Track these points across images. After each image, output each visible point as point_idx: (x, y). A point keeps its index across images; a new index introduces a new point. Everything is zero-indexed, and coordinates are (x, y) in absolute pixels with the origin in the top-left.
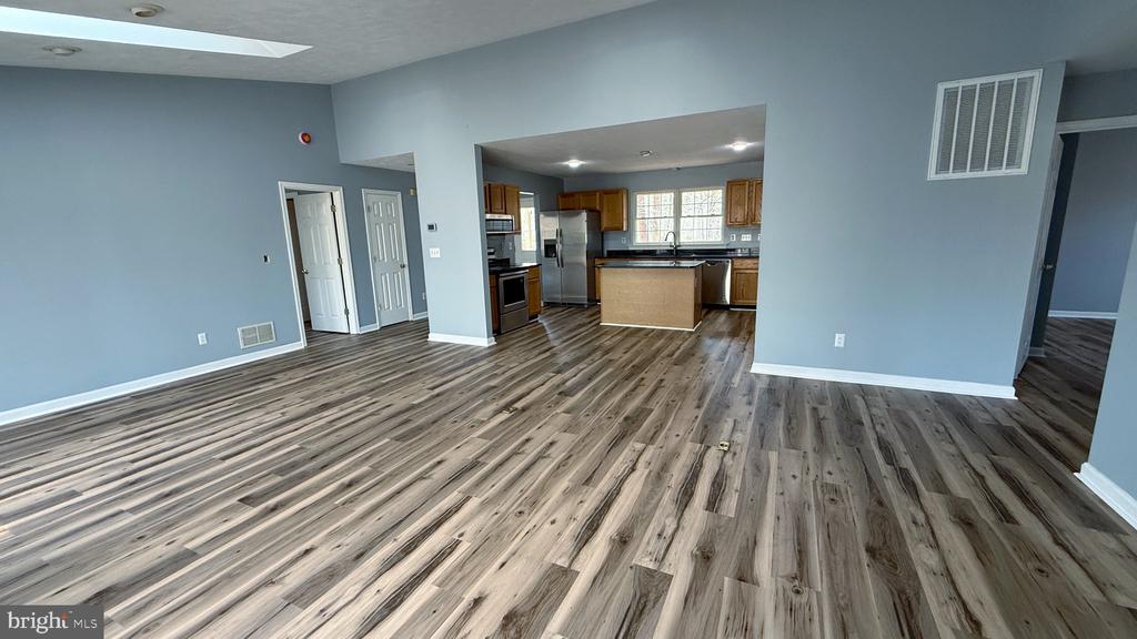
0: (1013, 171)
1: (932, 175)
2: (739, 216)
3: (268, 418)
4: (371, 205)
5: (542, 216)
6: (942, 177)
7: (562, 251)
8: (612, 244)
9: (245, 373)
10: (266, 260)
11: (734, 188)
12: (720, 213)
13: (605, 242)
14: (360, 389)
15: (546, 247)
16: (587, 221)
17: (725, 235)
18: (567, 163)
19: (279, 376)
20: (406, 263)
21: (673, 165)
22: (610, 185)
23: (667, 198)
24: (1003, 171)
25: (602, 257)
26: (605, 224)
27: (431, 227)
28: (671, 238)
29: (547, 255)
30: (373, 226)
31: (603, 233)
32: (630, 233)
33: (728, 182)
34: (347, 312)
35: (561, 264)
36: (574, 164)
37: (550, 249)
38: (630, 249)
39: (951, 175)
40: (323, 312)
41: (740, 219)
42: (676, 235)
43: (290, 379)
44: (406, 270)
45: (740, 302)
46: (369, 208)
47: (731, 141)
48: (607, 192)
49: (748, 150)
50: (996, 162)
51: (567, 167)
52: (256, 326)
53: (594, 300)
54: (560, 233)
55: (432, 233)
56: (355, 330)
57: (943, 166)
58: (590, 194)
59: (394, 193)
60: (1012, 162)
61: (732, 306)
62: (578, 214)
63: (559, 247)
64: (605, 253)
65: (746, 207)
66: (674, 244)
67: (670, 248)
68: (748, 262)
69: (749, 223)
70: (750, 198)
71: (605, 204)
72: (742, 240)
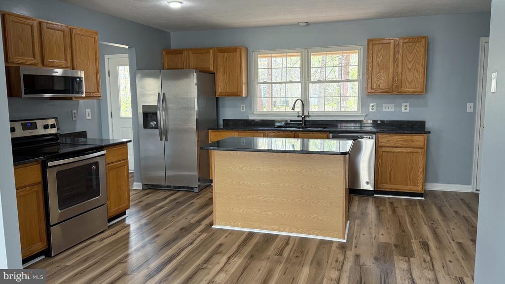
2: (382, 81)
5: (139, 76)
7: (165, 121)
8: (229, 112)
11: (376, 48)
12: (356, 78)
13: (221, 110)
15: (145, 115)
16: (197, 84)
17: (363, 103)
22: (226, 41)
23: (294, 61)
25: (216, 128)
26: (220, 88)
28: (299, 108)
29: (146, 125)
31: (217, 99)
32: (249, 99)
33: (369, 41)
35: (164, 135)
37: (149, 116)
38: (251, 118)
41: (383, 85)
42: (305, 103)
45: (387, 187)
48: (222, 50)
53: (206, 182)
54: (162, 98)
58: (201, 51)
61: (375, 191)
62: (187, 76)
63: (161, 115)
64: (221, 122)
65: (391, 70)
66: (301, 114)
67: (297, 118)
68: (396, 139)
69: (394, 91)
70: (395, 60)
71: (220, 63)
72: (384, 110)
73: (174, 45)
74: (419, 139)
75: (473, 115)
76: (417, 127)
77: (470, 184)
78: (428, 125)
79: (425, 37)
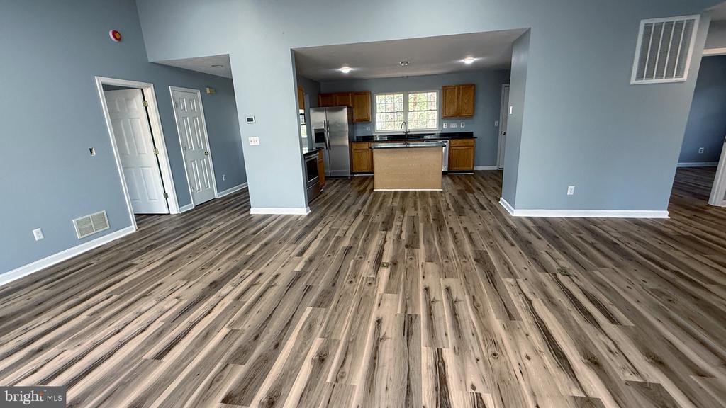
0: (679, 79)
1: (633, 81)
2: (452, 111)
3: (165, 305)
4: (177, 101)
5: (311, 111)
6: (640, 82)
7: (329, 137)
8: (360, 132)
9: (95, 262)
10: (91, 152)
11: (447, 91)
12: (435, 108)
13: (356, 130)
14: (233, 264)
15: (316, 134)
16: (348, 115)
17: (440, 124)
18: (340, 70)
19: (136, 261)
20: (209, 150)
21: (405, 74)
23: (399, 97)
24: (674, 79)
27: (250, 120)
28: (403, 127)
29: (317, 141)
30: (181, 119)
31: (355, 123)
32: (373, 123)
33: (444, 87)
34: (166, 196)
35: (329, 147)
36: (346, 70)
37: (319, 136)
38: (374, 135)
39: (645, 81)
40: (140, 197)
42: (406, 124)
43: (151, 263)
44: (210, 158)
45: (455, 169)
46: (176, 103)
47: (463, 57)
48: (357, 94)
49: (475, 63)
50: (670, 74)
51: (341, 73)
52: (90, 216)
54: (327, 124)
55: (251, 125)
56: (174, 210)
57: (640, 76)
59: (195, 91)
60: (680, 74)
61: (449, 171)
62: (342, 109)
63: (326, 134)
64: (355, 138)
65: (456, 104)
66: (404, 131)
67: (402, 134)
68: (459, 142)
69: (458, 116)
70: (458, 98)
71: (356, 101)
72: (451, 126)
73: (323, 91)
74: (470, 141)
75: (498, 127)
76: (469, 135)
77: (495, 165)
78: (475, 135)
79: (474, 85)
